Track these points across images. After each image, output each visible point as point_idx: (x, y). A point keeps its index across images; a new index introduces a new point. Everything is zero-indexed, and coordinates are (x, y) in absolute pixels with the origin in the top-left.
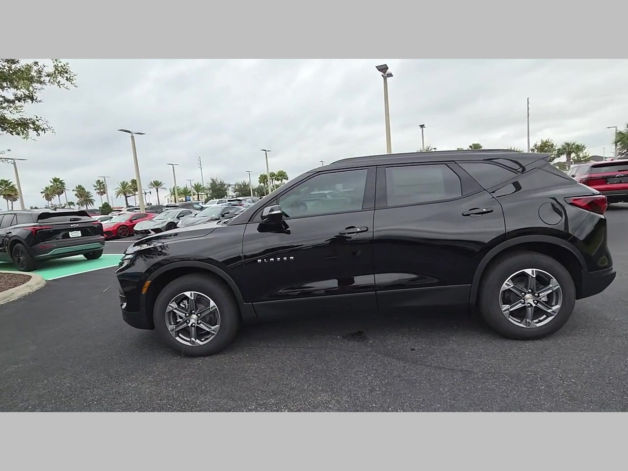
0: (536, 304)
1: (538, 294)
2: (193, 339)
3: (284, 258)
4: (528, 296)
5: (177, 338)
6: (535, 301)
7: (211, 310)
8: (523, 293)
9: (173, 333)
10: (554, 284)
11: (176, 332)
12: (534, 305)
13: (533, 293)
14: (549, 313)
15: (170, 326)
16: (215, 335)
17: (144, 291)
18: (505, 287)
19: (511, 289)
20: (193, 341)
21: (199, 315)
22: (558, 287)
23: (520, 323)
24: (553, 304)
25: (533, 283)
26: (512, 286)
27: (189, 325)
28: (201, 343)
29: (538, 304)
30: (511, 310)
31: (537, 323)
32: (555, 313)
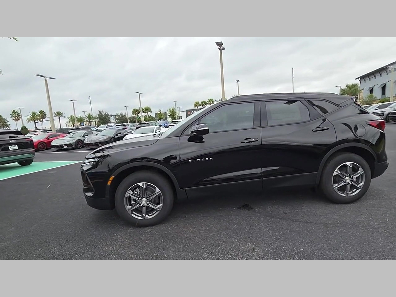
0: (351, 183)
1: (353, 176)
2: (144, 215)
3: (207, 159)
4: (347, 178)
5: (133, 215)
6: (351, 181)
7: (157, 195)
8: (345, 177)
9: (130, 212)
10: (361, 171)
11: (132, 210)
12: (350, 183)
13: (350, 176)
14: (358, 187)
15: (127, 207)
16: (159, 211)
17: (109, 183)
18: (335, 173)
19: (339, 174)
20: (144, 216)
21: (148, 198)
22: (362, 172)
23: (343, 194)
24: (359, 182)
25: (349, 170)
26: (339, 172)
27: (142, 205)
28: (150, 217)
29: (352, 182)
30: (338, 187)
31: (351, 193)
32: (361, 187)
